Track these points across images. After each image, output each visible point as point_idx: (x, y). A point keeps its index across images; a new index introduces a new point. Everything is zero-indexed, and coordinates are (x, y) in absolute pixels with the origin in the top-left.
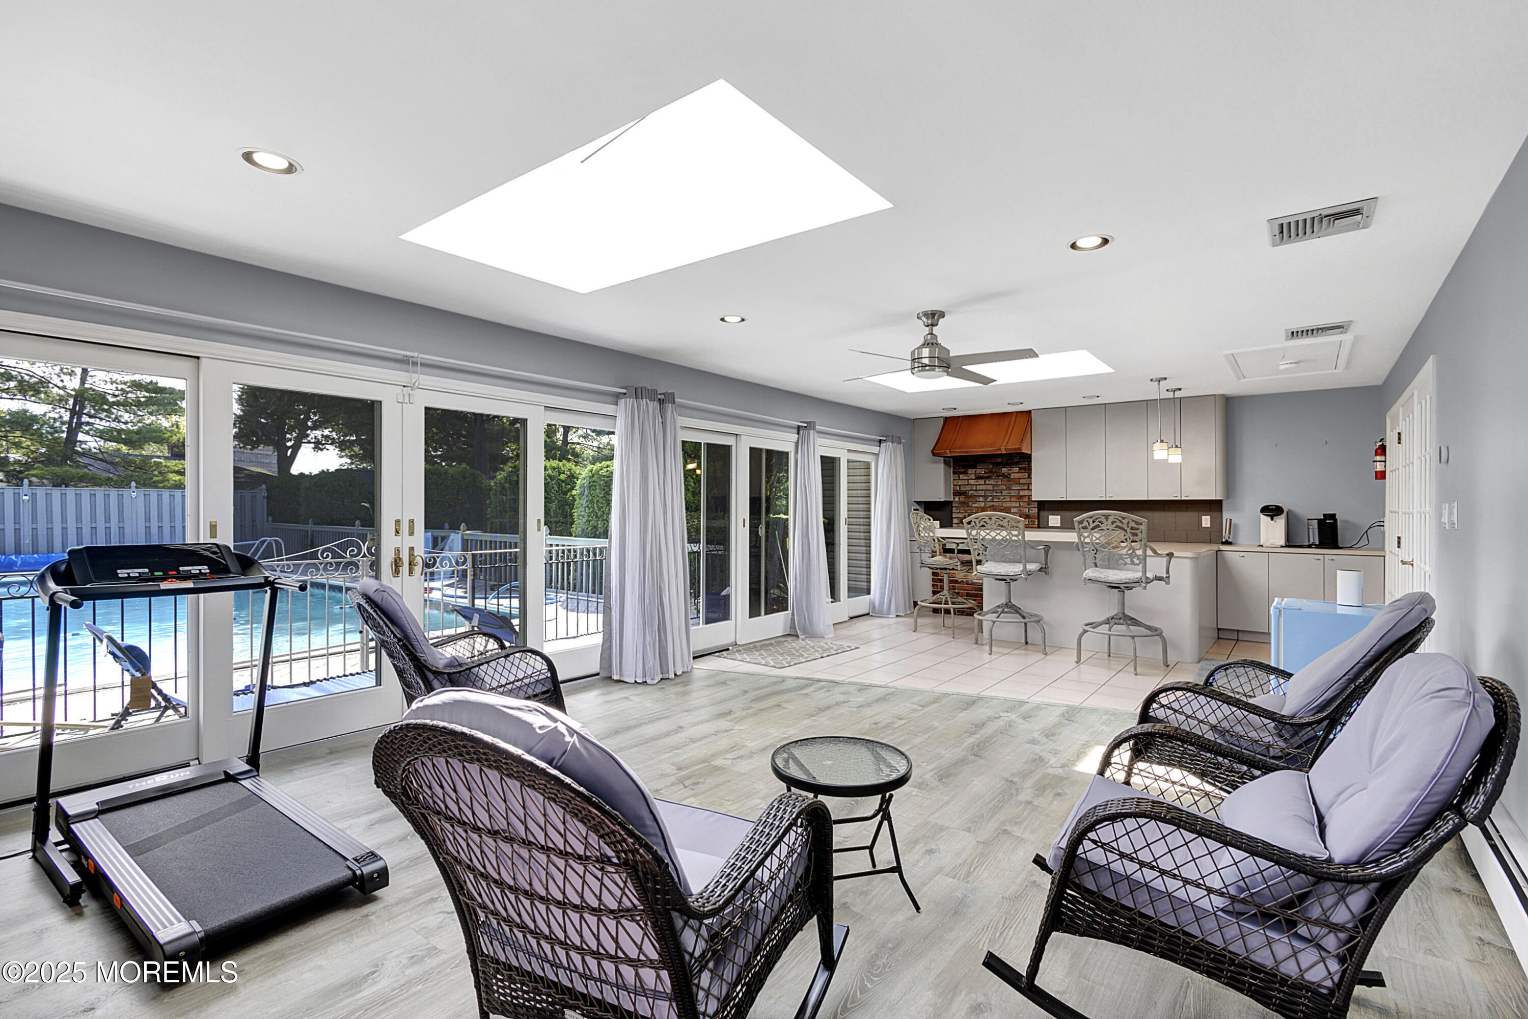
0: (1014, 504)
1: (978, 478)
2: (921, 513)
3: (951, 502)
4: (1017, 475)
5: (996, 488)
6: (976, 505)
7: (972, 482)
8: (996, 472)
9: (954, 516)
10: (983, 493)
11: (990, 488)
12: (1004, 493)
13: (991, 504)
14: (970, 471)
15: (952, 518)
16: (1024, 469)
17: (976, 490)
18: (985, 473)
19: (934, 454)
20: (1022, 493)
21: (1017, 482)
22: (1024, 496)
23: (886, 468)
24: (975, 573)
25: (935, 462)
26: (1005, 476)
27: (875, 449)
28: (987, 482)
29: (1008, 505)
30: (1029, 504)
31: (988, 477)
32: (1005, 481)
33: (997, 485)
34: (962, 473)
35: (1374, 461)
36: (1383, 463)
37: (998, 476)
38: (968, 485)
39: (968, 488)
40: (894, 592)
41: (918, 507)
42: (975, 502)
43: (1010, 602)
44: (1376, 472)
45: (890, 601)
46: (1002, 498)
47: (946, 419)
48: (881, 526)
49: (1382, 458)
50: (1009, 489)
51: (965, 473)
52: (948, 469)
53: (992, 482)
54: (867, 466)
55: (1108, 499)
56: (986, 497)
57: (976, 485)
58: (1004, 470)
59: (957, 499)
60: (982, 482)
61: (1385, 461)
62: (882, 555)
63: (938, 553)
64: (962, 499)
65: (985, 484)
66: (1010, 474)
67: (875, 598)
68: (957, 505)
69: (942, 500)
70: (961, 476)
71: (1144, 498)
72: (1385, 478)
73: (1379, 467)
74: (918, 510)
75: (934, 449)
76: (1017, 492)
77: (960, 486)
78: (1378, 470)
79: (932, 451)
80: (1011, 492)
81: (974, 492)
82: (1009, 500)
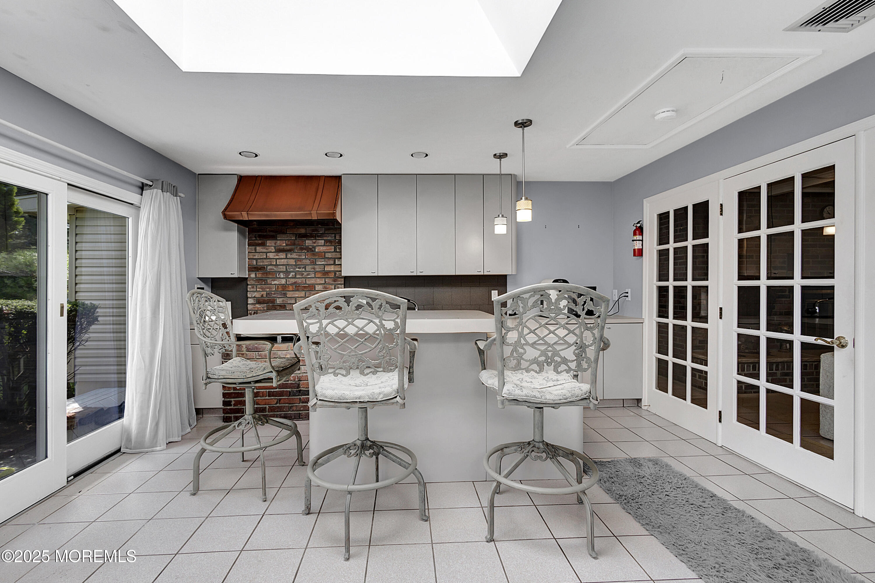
0: (319, 281)
1: (279, 250)
2: (207, 292)
3: (246, 279)
4: (322, 249)
5: (299, 263)
6: (276, 282)
7: (271, 255)
8: (299, 245)
9: (249, 296)
10: (283, 269)
11: (292, 262)
12: (308, 268)
13: (293, 280)
14: (269, 243)
15: (247, 298)
16: (330, 241)
17: (276, 265)
18: (287, 245)
19: (225, 217)
20: (327, 269)
21: (322, 256)
22: (330, 272)
23: (152, 225)
24: (315, 401)
25: (227, 229)
26: (311, 250)
27: (133, 197)
28: (289, 256)
29: (312, 281)
30: (335, 281)
31: (290, 251)
32: (309, 256)
33: (300, 260)
34: (259, 245)
35: (633, 241)
36: (641, 242)
37: (302, 249)
38: (266, 258)
39: (266, 262)
40: (163, 410)
41: (203, 285)
42: (275, 279)
43: (367, 439)
44: (634, 250)
45: (157, 424)
46: (305, 274)
47: (242, 179)
48: (141, 313)
49: (639, 237)
50: (314, 263)
51: (263, 245)
52: (242, 238)
53: (294, 256)
54: (122, 220)
55: (419, 274)
56: (287, 273)
57: (276, 259)
58: (308, 243)
59: (253, 275)
60: (282, 255)
61: (642, 241)
62: (143, 358)
63: (234, 353)
64: (259, 275)
65: (286, 258)
66: (314, 247)
67: (130, 424)
68: (253, 283)
69: (236, 276)
70: (258, 248)
71: (453, 274)
72: (642, 255)
73: (638, 245)
74: (203, 289)
75: (225, 209)
76: (322, 267)
77: (257, 259)
78: (636, 248)
79: (224, 213)
80: (316, 267)
81: (274, 267)
82: (313, 276)
